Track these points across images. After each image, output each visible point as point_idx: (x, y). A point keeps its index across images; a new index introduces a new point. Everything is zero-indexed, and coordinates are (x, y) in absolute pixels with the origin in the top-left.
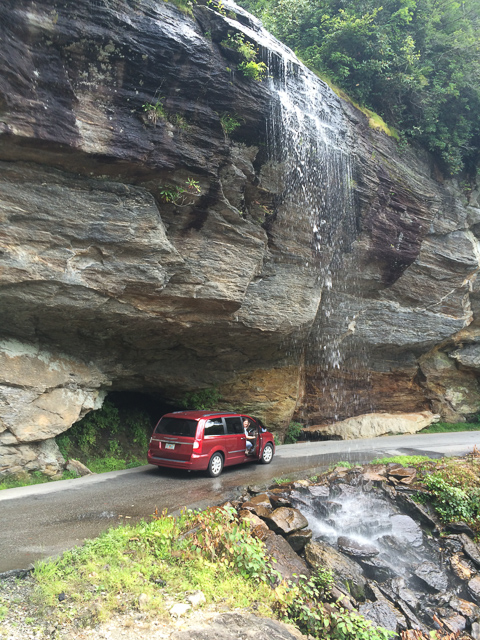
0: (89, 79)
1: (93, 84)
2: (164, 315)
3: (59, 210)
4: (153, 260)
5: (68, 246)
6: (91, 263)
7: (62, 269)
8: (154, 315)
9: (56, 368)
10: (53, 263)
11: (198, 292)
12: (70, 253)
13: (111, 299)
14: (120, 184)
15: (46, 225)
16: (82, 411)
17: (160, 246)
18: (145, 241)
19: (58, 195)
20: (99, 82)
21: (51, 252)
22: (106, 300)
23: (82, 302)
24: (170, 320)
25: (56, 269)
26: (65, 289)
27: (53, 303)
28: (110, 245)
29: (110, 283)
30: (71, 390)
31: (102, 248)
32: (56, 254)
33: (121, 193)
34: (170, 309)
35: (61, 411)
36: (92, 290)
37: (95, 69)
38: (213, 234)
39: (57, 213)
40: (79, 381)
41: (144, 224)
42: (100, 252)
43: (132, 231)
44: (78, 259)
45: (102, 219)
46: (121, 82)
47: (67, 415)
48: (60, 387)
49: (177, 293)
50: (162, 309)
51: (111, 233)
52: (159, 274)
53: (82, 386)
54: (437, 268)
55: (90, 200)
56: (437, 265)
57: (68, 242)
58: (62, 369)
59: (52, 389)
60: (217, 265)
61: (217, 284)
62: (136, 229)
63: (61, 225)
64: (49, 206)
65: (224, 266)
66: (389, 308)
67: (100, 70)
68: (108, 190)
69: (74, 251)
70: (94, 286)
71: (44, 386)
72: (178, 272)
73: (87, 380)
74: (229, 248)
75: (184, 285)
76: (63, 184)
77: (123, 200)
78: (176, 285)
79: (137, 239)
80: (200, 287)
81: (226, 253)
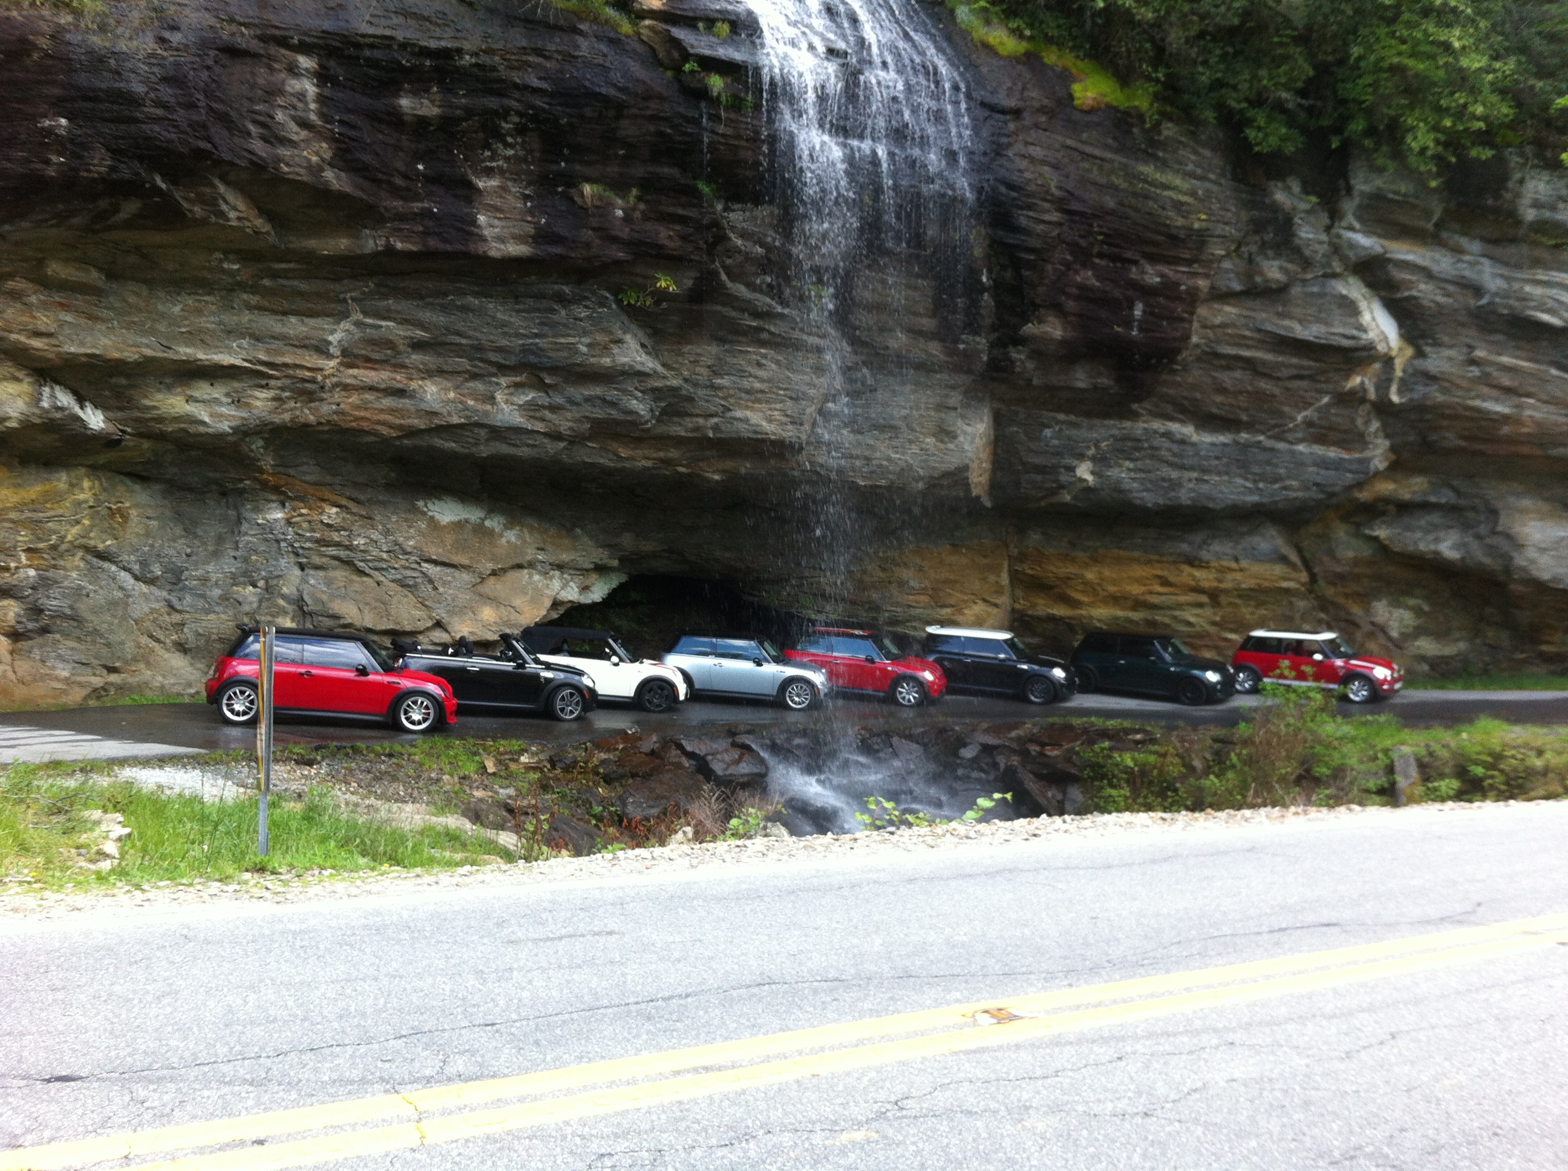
0: (492, 159)
1: (500, 163)
2: (667, 462)
3: (475, 330)
4: (624, 386)
5: (495, 375)
6: (530, 395)
7: (488, 407)
8: (648, 464)
9: (513, 539)
10: (476, 400)
11: (716, 428)
12: (497, 384)
13: (571, 443)
14: (556, 287)
15: (459, 351)
16: (556, 604)
17: (631, 366)
18: (606, 361)
19: (472, 310)
20: (507, 159)
21: (471, 384)
22: (562, 445)
23: (525, 449)
24: (682, 469)
25: (480, 407)
26: (497, 433)
27: (484, 451)
28: (553, 370)
29: (564, 423)
30: (540, 573)
31: (544, 375)
32: (479, 386)
33: (562, 300)
34: (673, 454)
35: (517, 602)
36: (538, 432)
37: (500, 146)
38: (730, 337)
39: (471, 333)
40: (553, 559)
41: (601, 338)
42: (542, 380)
43: (584, 349)
44: (512, 390)
45: (536, 336)
46: (537, 155)
47: (526, 609)
48: (520, 566)
49: (679, 429)
50: (662, 454)
51: (551, 354)
52: (640, 406)
53: (560, 567)
54: (1269, 357)
55: (518, 311)
56: (1269, 351)
57: (494, 370)
58: (524, 541)
59: (504, 570)
60: (746, 384)
61: (748, 413)
62: (589, 346)
63: (479, 348)
64: (460, 326)
65: (758, 385)
66: (1168, 435)
67: (507, 145)
68: (539, 296)
69: (503, 381)
70: (540, 427)
71: (490, 566)
72: (671, 400)
73: (565, 557)
74: (764, 356)
75: (688, 419)
76: (476, 295)
77: (564, 307)
78: (676, 419)
79: (592, 360)
80: (715, 420)
81: (759, 365)
